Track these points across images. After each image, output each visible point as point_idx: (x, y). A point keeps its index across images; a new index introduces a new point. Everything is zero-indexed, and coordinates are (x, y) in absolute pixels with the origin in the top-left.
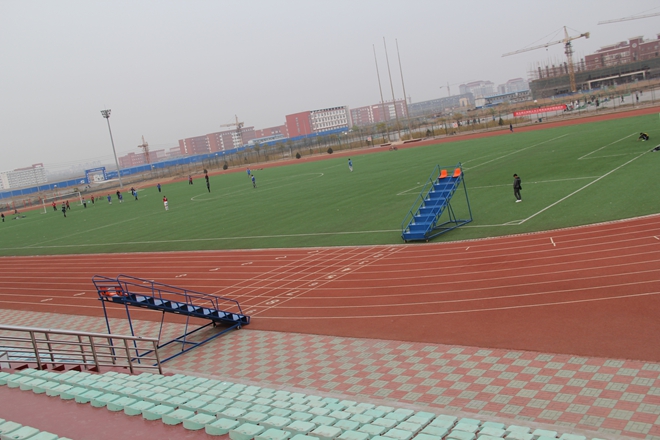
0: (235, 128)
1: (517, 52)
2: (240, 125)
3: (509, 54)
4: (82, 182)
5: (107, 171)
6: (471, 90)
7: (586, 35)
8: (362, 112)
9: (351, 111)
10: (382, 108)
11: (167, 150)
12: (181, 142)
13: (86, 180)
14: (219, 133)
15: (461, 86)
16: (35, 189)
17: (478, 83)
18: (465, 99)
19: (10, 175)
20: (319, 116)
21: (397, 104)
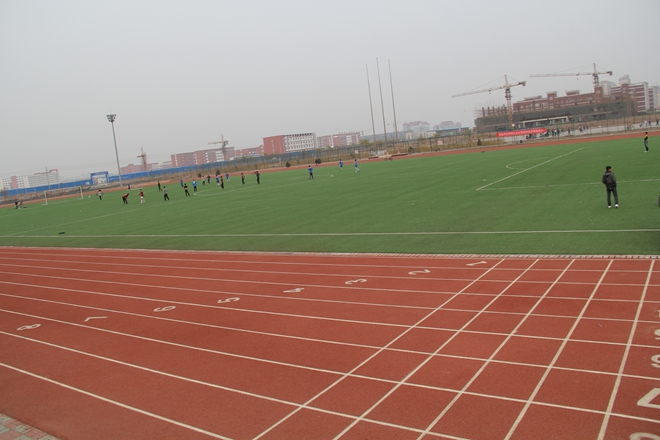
0: (220, 146)
2: (225, 143)
3: (458, 96)
4: (88, 183)
5: (110, 175)
6: (412, 128)
7: (523, 84)
8: (326, 139)
9: (320, 138)
10: (342, 137)
11: (161, 164)
12: (173, 156)
13: (91, 182)
14: (206, 151)
15: (404, 125)
16: (46, 188)
17: (418, 123)
18: (410, 134)
19: (30, 178)
20: (291, 140)
21: (353, 135)
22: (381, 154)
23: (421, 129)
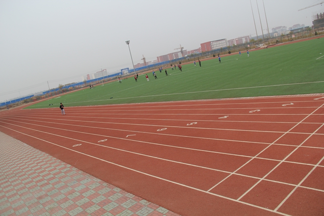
0: (180, 50)
1: (306, 8)
2: (182, 48)
3: (302, 9)
4: (120, 74)
5: (129, 69)
6: (277, 30)
8: (232, 41)
9: (229, 41)
10: (240, 39)
11: (152, 62)
12: (158, 57)
14: (173, 53)
15: (273, 29)
16: (102, 78)
17: (280, 27)
18: (276, 34)
20: (215, 43)
21: (246, 38)
22: (262, 46)
23: (282, 30)
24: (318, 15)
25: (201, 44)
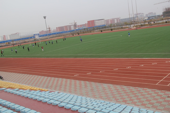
1: (159, 3)
2: (75, 23)
3: (156, 4)
4: (33, 38)
5: (40, 35)
6: (138, 16)
8: (107, 21)
9: (106, 20)
10: (113, 20)
12: (57, 28)
13: (34, 37)
14: (68, 26)
15: (135, 15)
17: (140, 14)
19: (10, 36)
20: (97, 21)
21: (117, 19)
23: (141, 16)
24: (166, 9)
25: (88, 21)
